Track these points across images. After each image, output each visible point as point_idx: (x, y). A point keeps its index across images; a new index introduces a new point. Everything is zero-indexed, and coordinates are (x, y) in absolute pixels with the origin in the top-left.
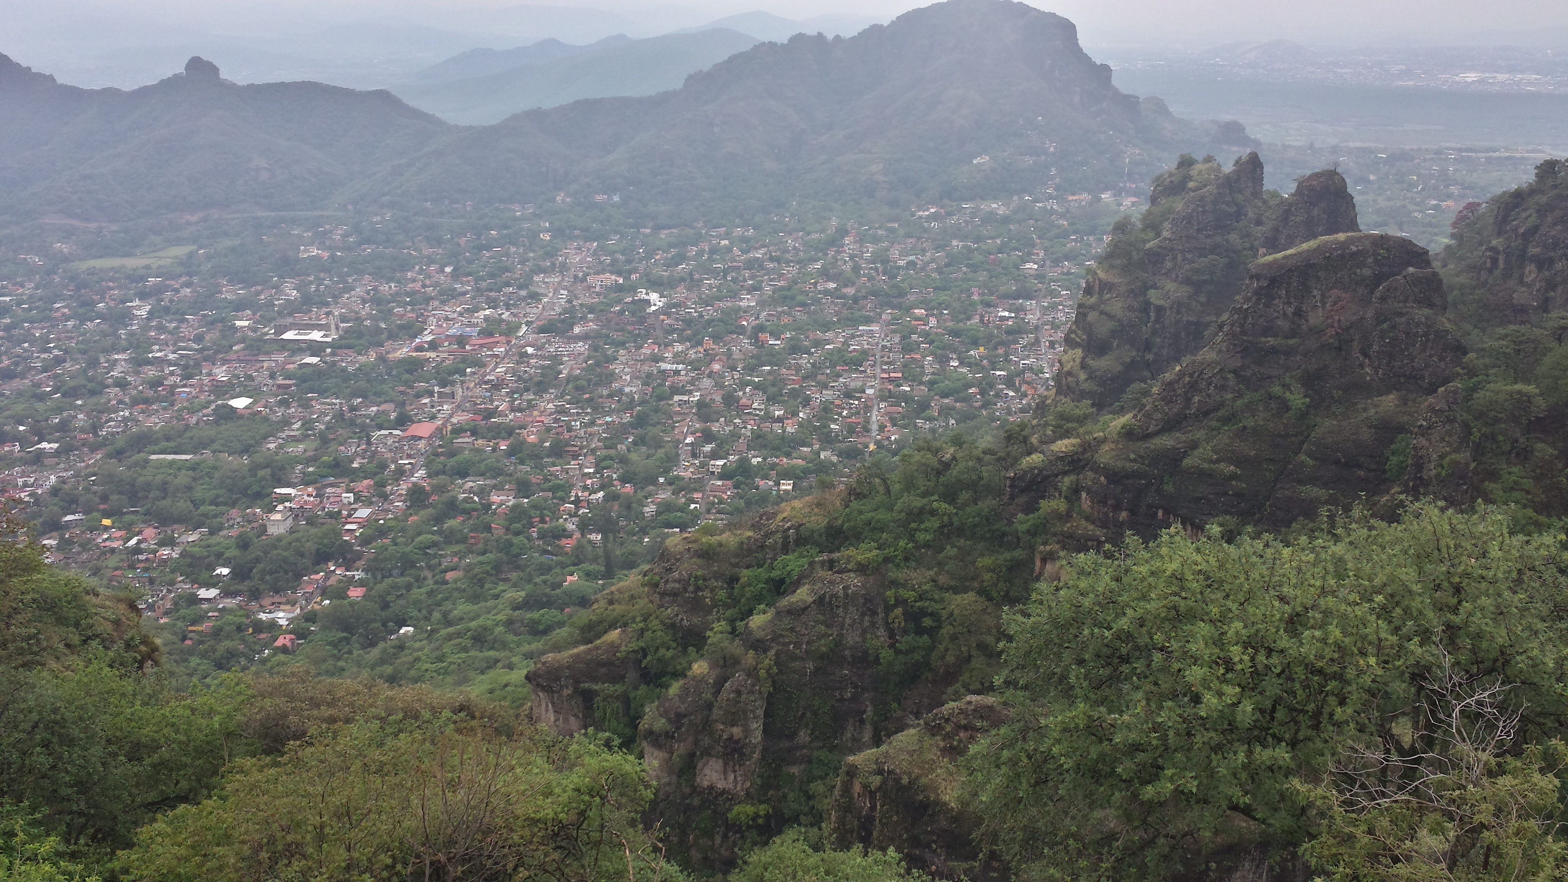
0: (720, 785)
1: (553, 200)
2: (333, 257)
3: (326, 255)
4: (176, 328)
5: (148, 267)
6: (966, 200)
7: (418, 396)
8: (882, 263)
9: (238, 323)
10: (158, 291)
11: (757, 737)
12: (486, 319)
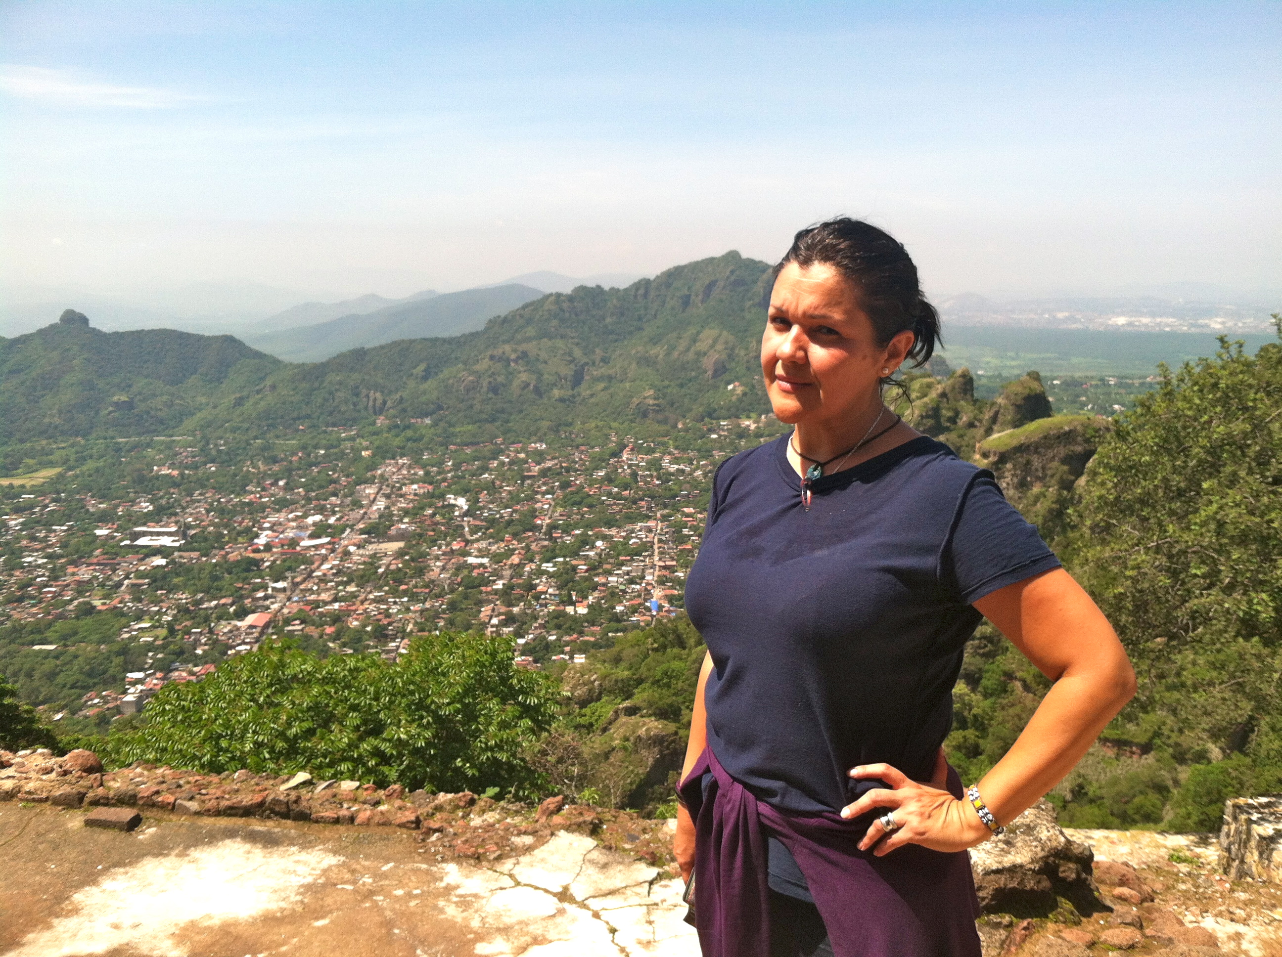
1: (374, 423)
2: (182, 475)
3: (175, 473)
4: (46, 537)
5: (23, 486)
6: (724, 419)
7: (256, 589)
8: (656, 470)
9: (98, 532)
10: (30, 507)
12: (315, 524)
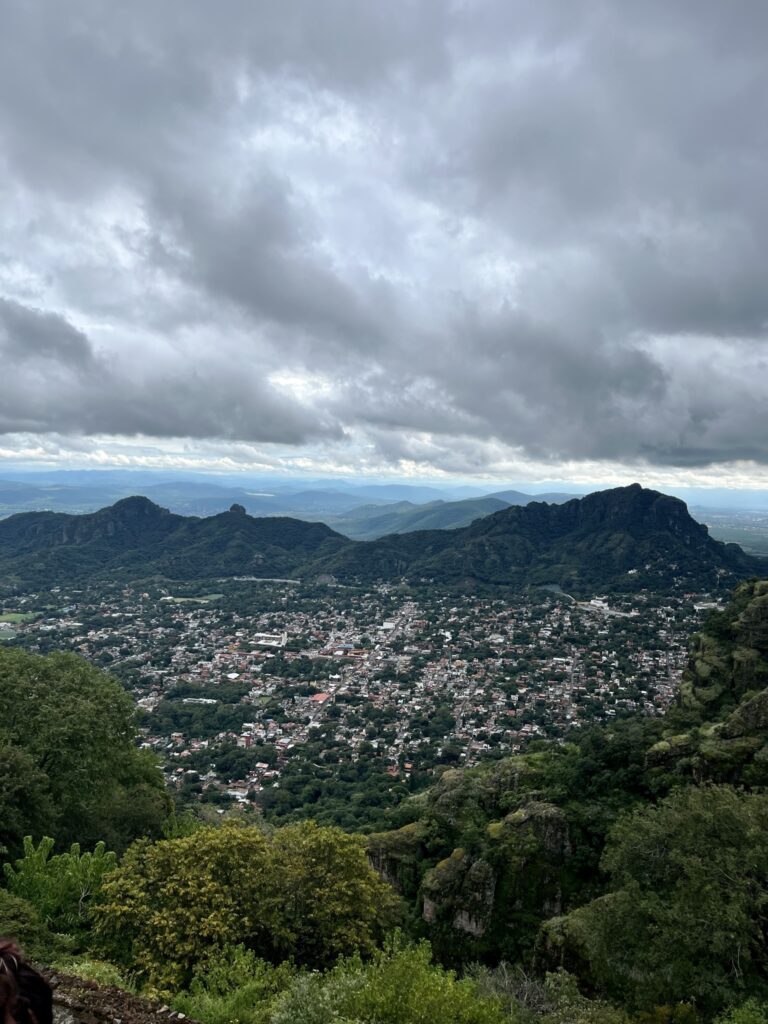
0: (467, 929)
9: (238, 634)
11: (490, 901)
